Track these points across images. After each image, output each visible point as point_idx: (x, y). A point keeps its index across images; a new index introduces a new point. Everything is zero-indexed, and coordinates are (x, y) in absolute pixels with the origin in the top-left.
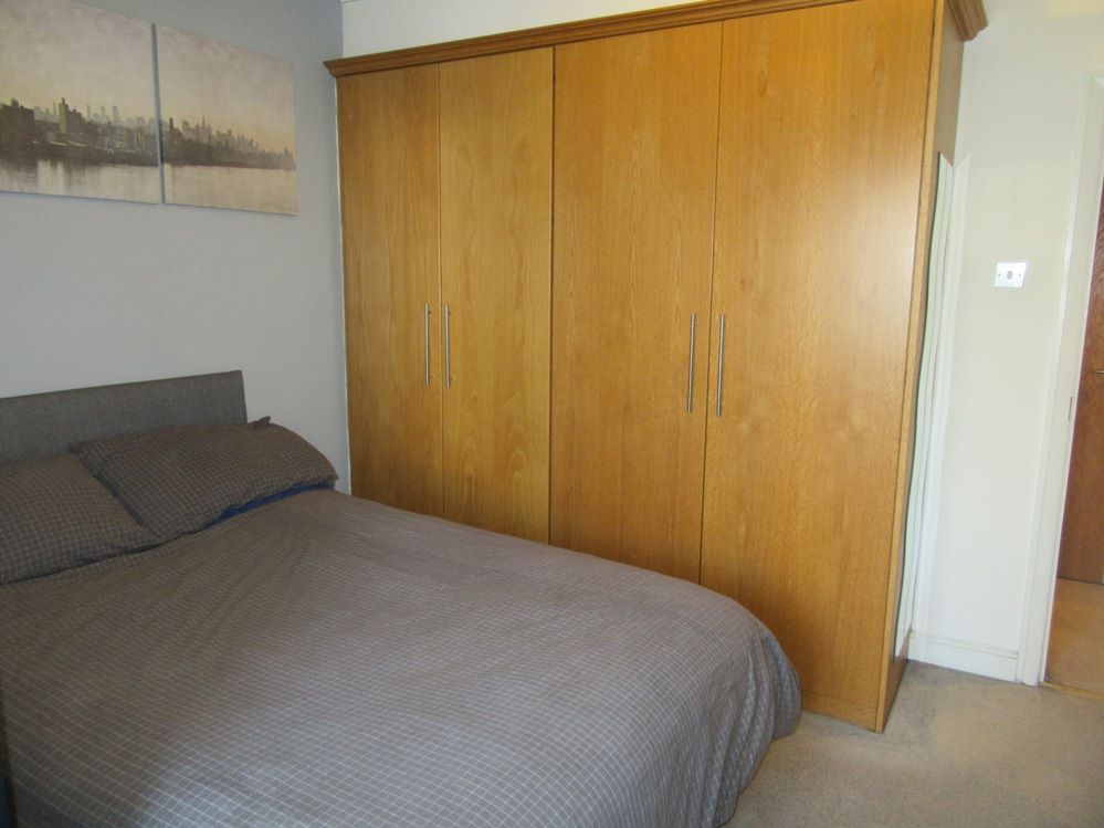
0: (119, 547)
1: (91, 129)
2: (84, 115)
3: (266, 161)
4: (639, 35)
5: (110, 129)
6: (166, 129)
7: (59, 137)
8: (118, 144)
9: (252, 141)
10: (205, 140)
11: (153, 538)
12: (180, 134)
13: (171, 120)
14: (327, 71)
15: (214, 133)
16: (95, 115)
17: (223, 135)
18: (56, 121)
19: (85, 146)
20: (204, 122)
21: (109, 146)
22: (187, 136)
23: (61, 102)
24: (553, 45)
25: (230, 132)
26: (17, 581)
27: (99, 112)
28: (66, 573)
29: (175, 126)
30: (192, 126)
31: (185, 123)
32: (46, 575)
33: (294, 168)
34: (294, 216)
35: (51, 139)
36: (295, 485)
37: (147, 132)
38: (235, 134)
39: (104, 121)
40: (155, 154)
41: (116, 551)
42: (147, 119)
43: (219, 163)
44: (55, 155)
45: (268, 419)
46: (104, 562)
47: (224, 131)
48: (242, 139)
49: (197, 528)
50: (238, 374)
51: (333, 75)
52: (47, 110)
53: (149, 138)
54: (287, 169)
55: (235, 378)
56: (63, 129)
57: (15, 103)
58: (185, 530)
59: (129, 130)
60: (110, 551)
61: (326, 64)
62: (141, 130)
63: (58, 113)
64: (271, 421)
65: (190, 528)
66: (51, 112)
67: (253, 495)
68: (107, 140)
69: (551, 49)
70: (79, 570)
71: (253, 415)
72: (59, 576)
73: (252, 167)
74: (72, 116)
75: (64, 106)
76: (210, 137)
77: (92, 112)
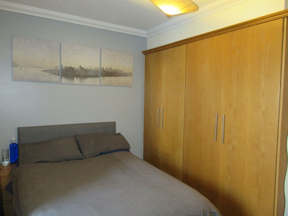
0: (75, 158)
1: (86, 71)
2: (84, 68)
3: (125, 75)
4: (205, 39)
5: (90, 70)
6: (102, 69)
7: (79, 73)
8: (91, 73)
9: (122, 71)
10: (110, 71)
11: (82, 157)
12: (105, 70)
13: (103, 68)
14: (142, 53)
15: (113, 69)
16: (87, 68)
17: (115, 70)
18: (78, 69)
19: (84, 74)
20: (111, 67)
21: (89, 74)
22: (106, 71)
23: (80, 65)
24: (186, 44)
25: (117, 69)
26: (52, 162)
27: (88, 67)
28: (62, 162)
29: (104, 69)
30: (108, 68)
31: (106, 68)
32: (58, 162)
33: (132, 76)
34: (132, 87)
35: (77, 73)
36: (119, 149)
37: (98, 70)
38: (118, 70)
39: (88, 69)
40: (99, 75)
41: (74, 159)
42: (98, 68)
43: (114, 76)
44: (77, 76)
45: (120, 133)
46: (71, 161)
47: (115, 69)
48: (119, 70)
49: (93, 156)
50: (115, 122)
51: (144, 54)
52: (77, 68)
53: (98, 72)
54: (130, 76)
55: (114, 123)
56: (80, 71)
57: (71, 67)
58: (91, 156)
59: (94, 70)
60: (73, 159)
61: (142, 52)
62: (96, 70)
63: (79, 67)
64: (121, 134)
65: (92, 156)
66: (78, 68)
67: (108, 150)
68: (89, 73)
69: (186, 45)
70: (65, 162)
71: (117, 132)
72: (61, 162)
73: (122, 76)
74: (82, 68)
75: (80, 66)
76: (112, 70)
77: (86, 67)
